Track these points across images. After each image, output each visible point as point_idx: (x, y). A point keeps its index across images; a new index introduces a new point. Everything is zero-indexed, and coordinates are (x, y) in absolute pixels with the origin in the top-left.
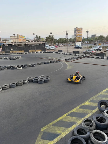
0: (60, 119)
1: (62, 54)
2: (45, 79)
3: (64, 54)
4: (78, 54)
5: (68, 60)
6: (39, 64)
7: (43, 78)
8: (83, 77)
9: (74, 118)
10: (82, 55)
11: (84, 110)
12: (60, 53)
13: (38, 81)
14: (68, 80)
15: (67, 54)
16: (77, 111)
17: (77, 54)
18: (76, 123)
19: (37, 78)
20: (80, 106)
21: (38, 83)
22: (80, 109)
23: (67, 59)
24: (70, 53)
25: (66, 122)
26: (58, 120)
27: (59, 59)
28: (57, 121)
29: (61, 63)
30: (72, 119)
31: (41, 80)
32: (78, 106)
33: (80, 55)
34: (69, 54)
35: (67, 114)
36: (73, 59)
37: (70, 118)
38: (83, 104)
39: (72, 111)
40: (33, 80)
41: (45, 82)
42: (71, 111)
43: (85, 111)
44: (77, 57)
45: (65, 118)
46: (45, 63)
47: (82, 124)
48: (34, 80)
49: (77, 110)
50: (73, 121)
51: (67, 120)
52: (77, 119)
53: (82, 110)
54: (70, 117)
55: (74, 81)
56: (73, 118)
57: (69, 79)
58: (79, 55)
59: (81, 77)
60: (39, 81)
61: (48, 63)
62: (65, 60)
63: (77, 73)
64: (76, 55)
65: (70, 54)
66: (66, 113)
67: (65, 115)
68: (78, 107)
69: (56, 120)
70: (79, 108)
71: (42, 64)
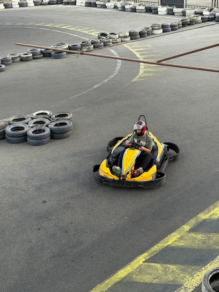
0: (122, 274)
1: (116, 7)
2: (52, 125)
3: (123, 9)
4: (182, 6)
5: (142, 35)
6: (22, 60)
7: (47, 122)
8: (170, 146)
9: (172, 267)
10: (196, 13)
11: (209, 238)
12: (105, 7)
13: (25, 135)
14: (102, 174)
15: (134, 10)
16: (182, 244)
17: (175, 10)
18: (181, 285)
19: (20, 124)
20: (193, 222)
21: (25, 140)
22: (193, 234)
23: (138, 30)
24: (148, 5)
25: (146, 284)
26: (117, 280)
27: (103, 35)
28: (112, 283)
29: (113, 51)
30: (165, 271)
31: (40, 131)
32: (184, 223)
33: (188, 12)
34: (142, 8)
35: (145, 254)
36: (161, 31)
37: (157, 270)
38: (203, 216)
39: (166, 245)
40: (4, 133)
41: (55, 136)
42: (160, 245)
43: (211, 242)
44: (176, 20)
45: (140, 270)
46: (46, 55)
47: (203, 288)
48: (8, 129)
49: (181, 238)
50: (171, 279)
51: (147, 278)
52: (184, 271)
53: (199, 236)
54: (158, 266)
55: (129, 178)
56: (169, 269)
57: (104, 170)
58: (184, 14)
59: (161, 147)
60: (30, 133)
61: (58, 54)
62: (128, 39)
63: (140, 134)
64: (170, 13)
65: (149, 10)
66: (143, 252)
67: (141, 259)
68: (187, 227)
69: (107, 281)
70: (191, 231)
71: (35, 57)
